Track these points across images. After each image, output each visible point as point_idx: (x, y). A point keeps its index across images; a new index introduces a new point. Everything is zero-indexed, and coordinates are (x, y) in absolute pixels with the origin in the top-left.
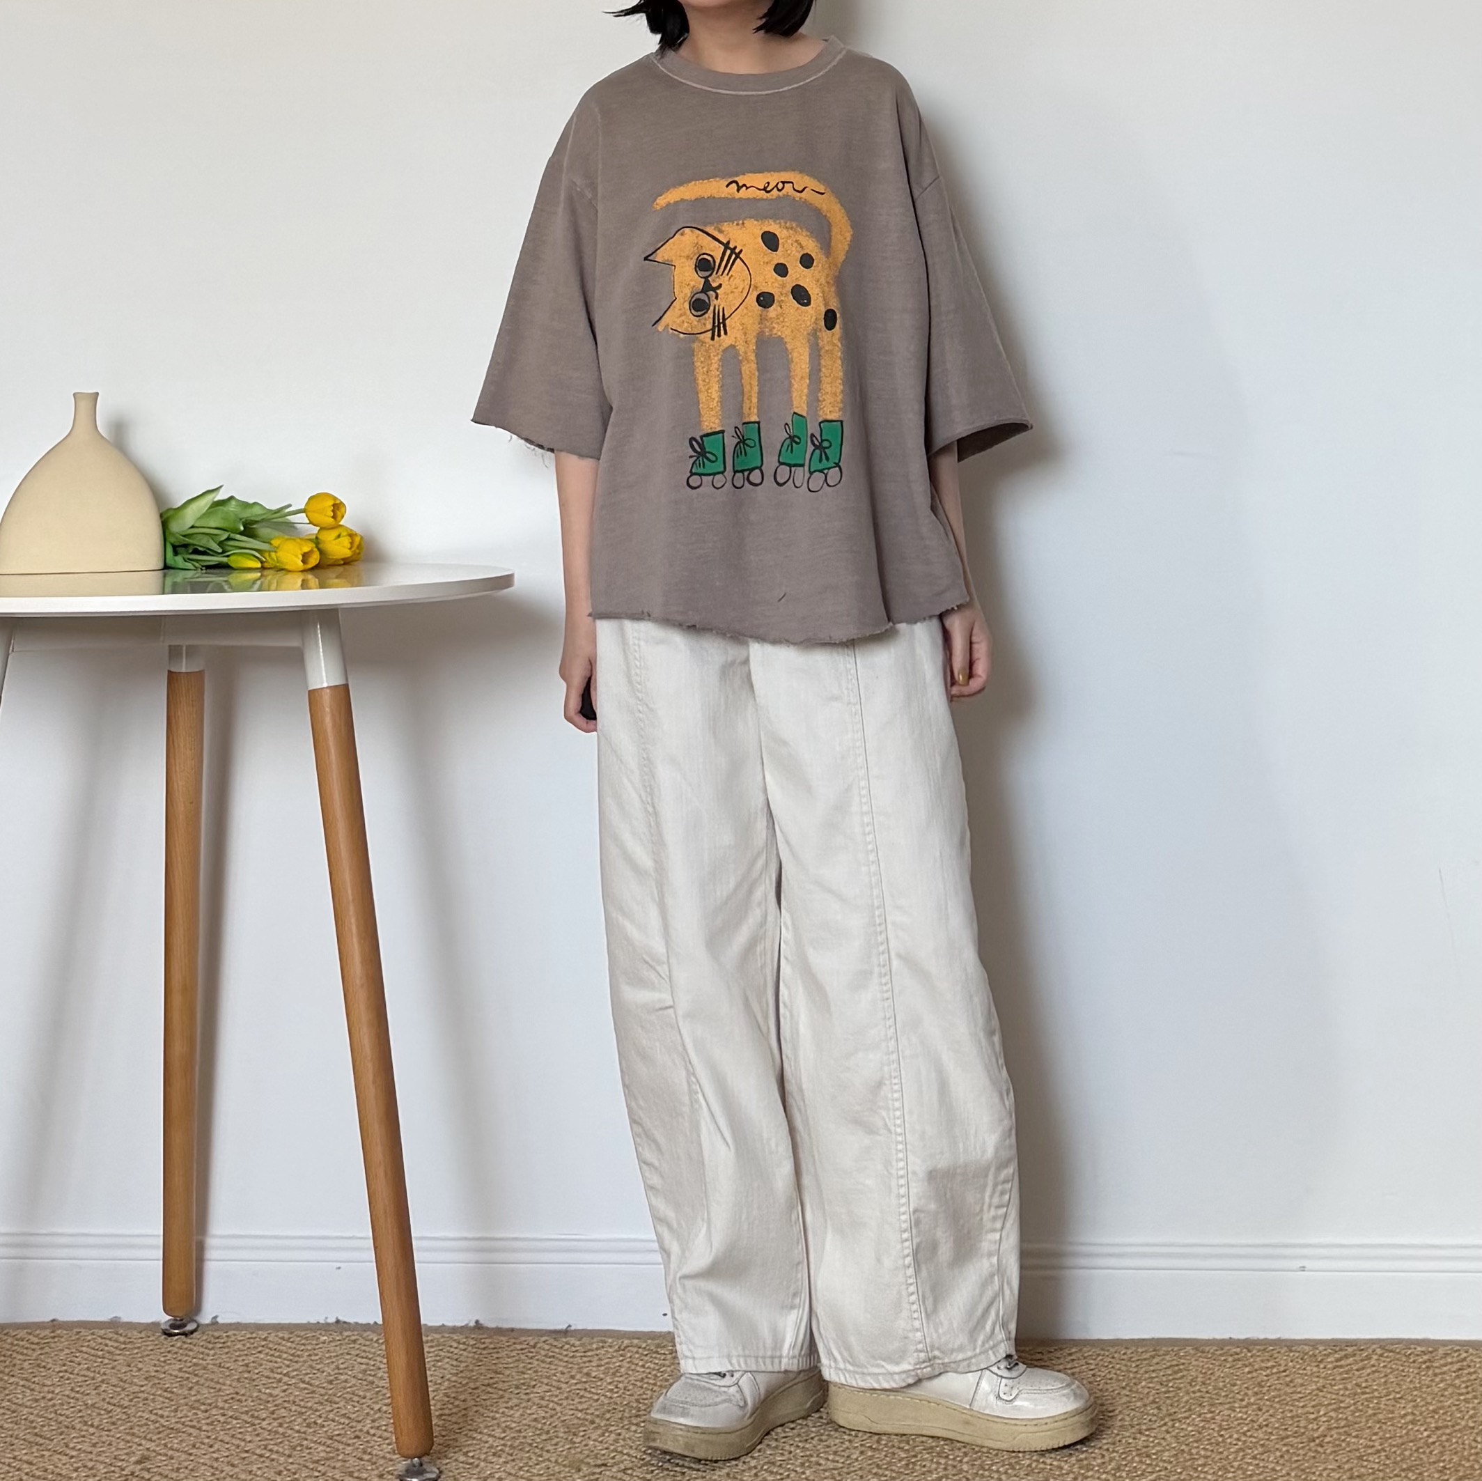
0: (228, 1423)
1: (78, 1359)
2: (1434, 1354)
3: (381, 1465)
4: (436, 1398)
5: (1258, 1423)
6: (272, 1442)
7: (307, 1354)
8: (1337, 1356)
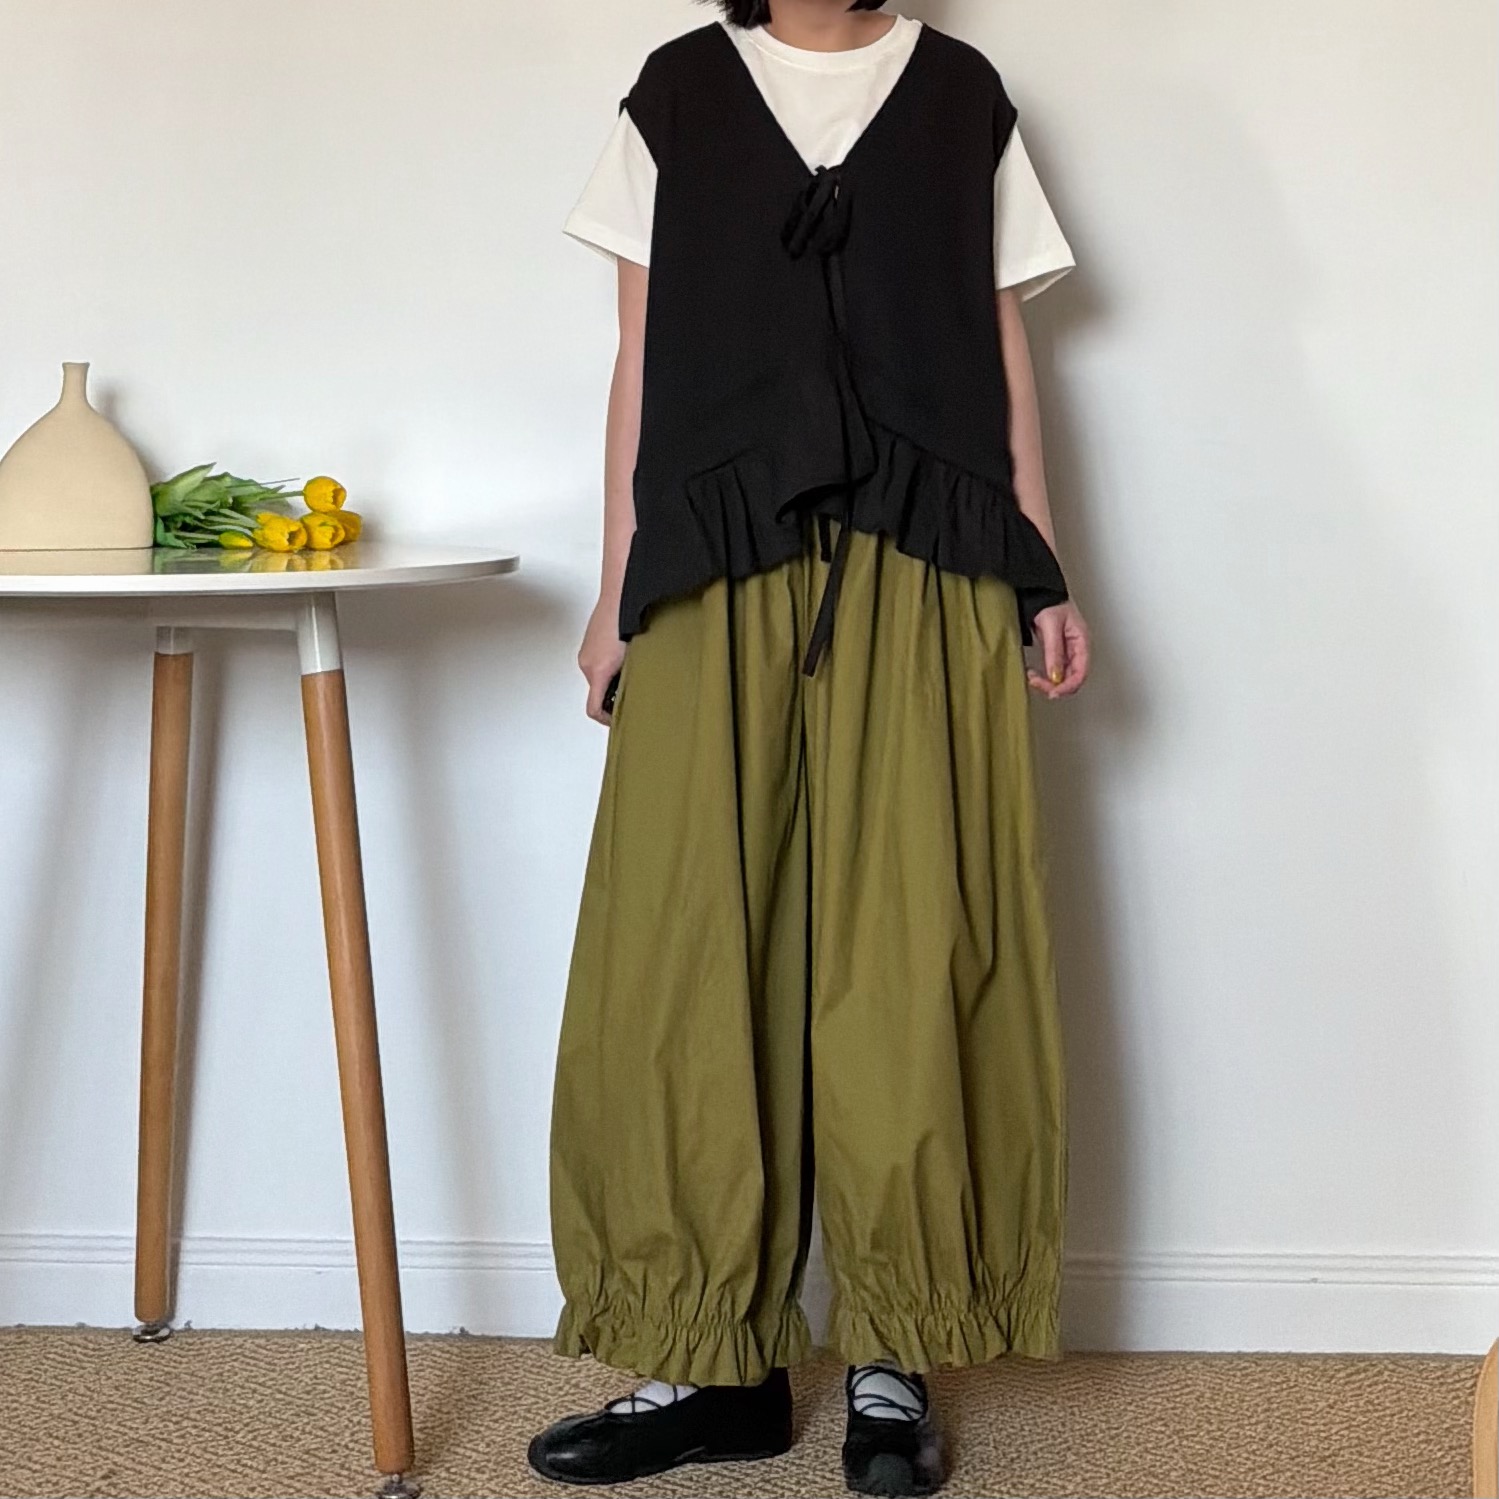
1: (46, 1367)
2: (1448, 1369)
3: (360, 1482)
4: (419, 1410)
5: (1268, 1441)
6: (247, 1457)
7: (284, 1362)
8: (1348, 1371)
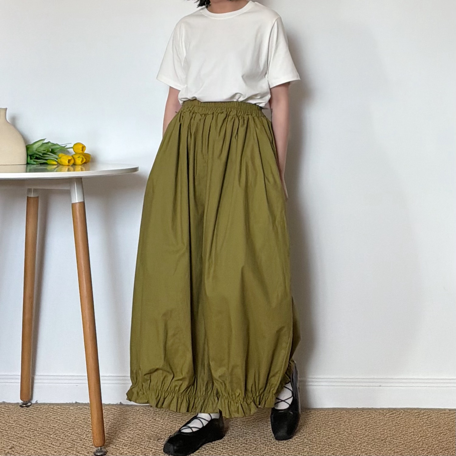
0: (39, 436)
2: (420, 413)
3: (88, 449)
4: (107, 427)
5: (365, 435)
6: (54, 442)
7: (66, 413)
8: (390, 413)
